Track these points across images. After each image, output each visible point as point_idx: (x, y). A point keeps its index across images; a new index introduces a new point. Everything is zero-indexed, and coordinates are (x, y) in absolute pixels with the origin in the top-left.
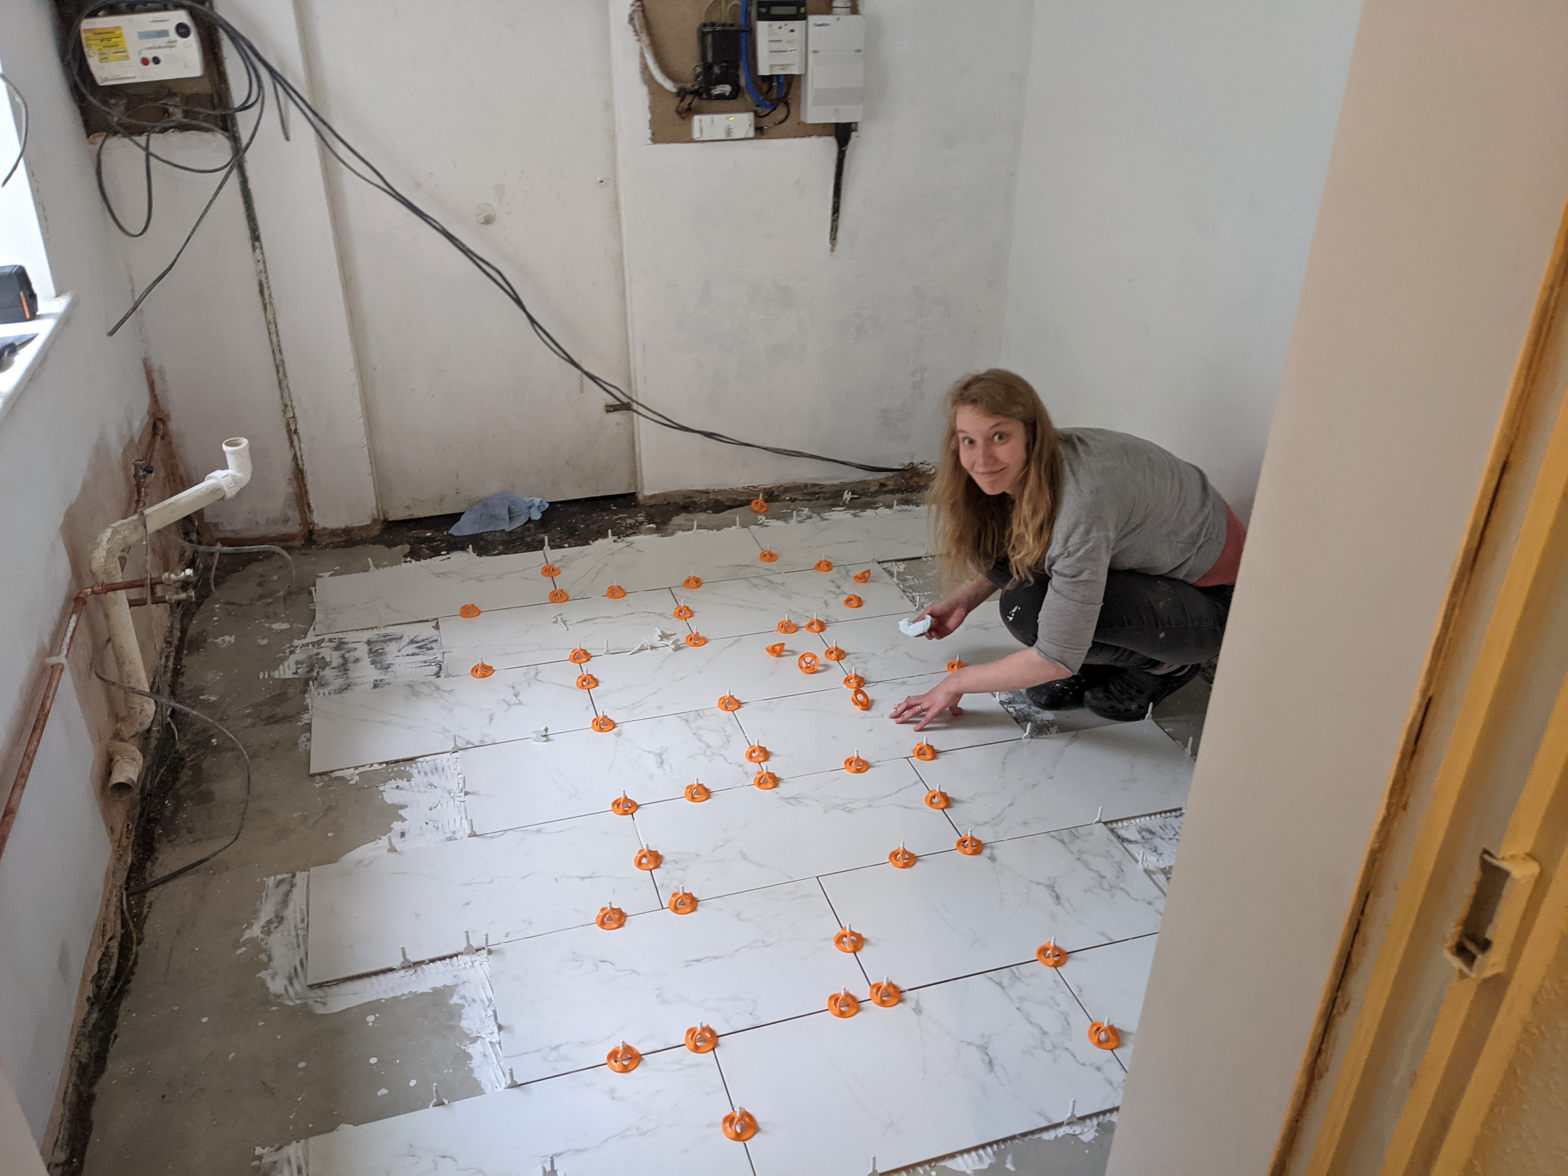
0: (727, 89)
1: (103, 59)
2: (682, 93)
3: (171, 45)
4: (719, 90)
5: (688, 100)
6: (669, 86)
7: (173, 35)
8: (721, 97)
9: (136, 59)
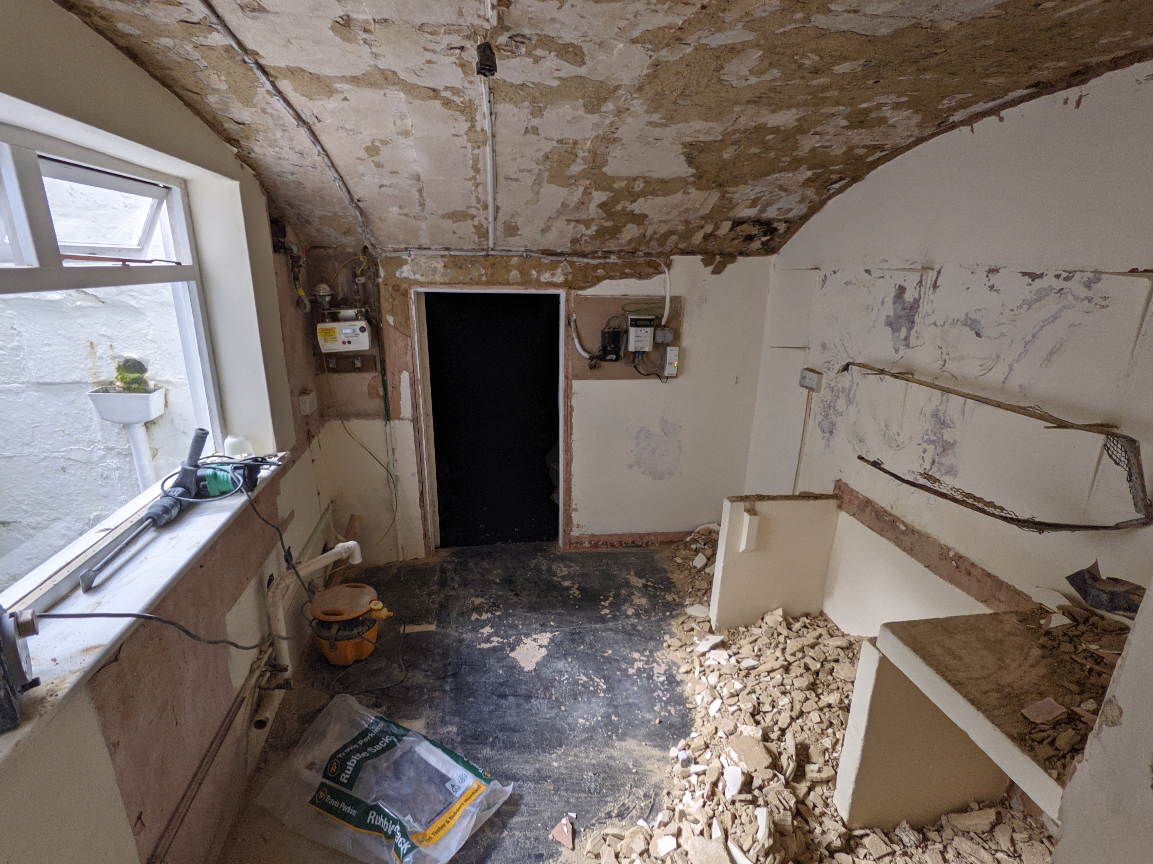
0: (614, 357)
1: (326, 341)
2: (591, 358)
3: (357, 335)
4: (609, 357)
5: (594, 361)
6: (586, 355)
7: (358, 332)
8: (611, 360)
9: (340, 342)
